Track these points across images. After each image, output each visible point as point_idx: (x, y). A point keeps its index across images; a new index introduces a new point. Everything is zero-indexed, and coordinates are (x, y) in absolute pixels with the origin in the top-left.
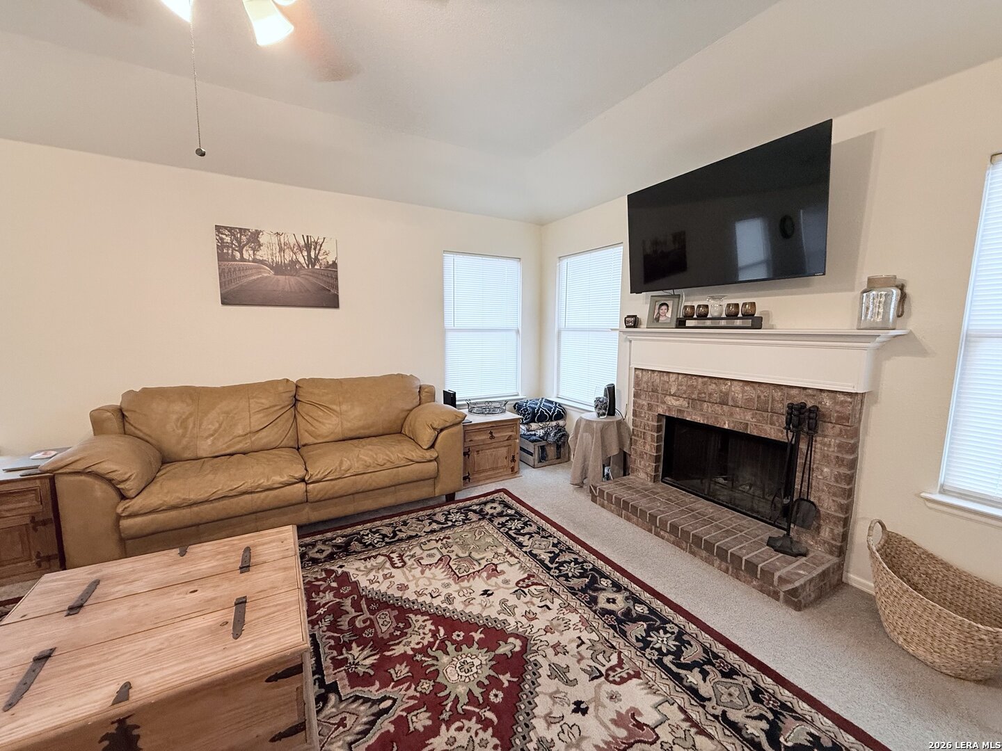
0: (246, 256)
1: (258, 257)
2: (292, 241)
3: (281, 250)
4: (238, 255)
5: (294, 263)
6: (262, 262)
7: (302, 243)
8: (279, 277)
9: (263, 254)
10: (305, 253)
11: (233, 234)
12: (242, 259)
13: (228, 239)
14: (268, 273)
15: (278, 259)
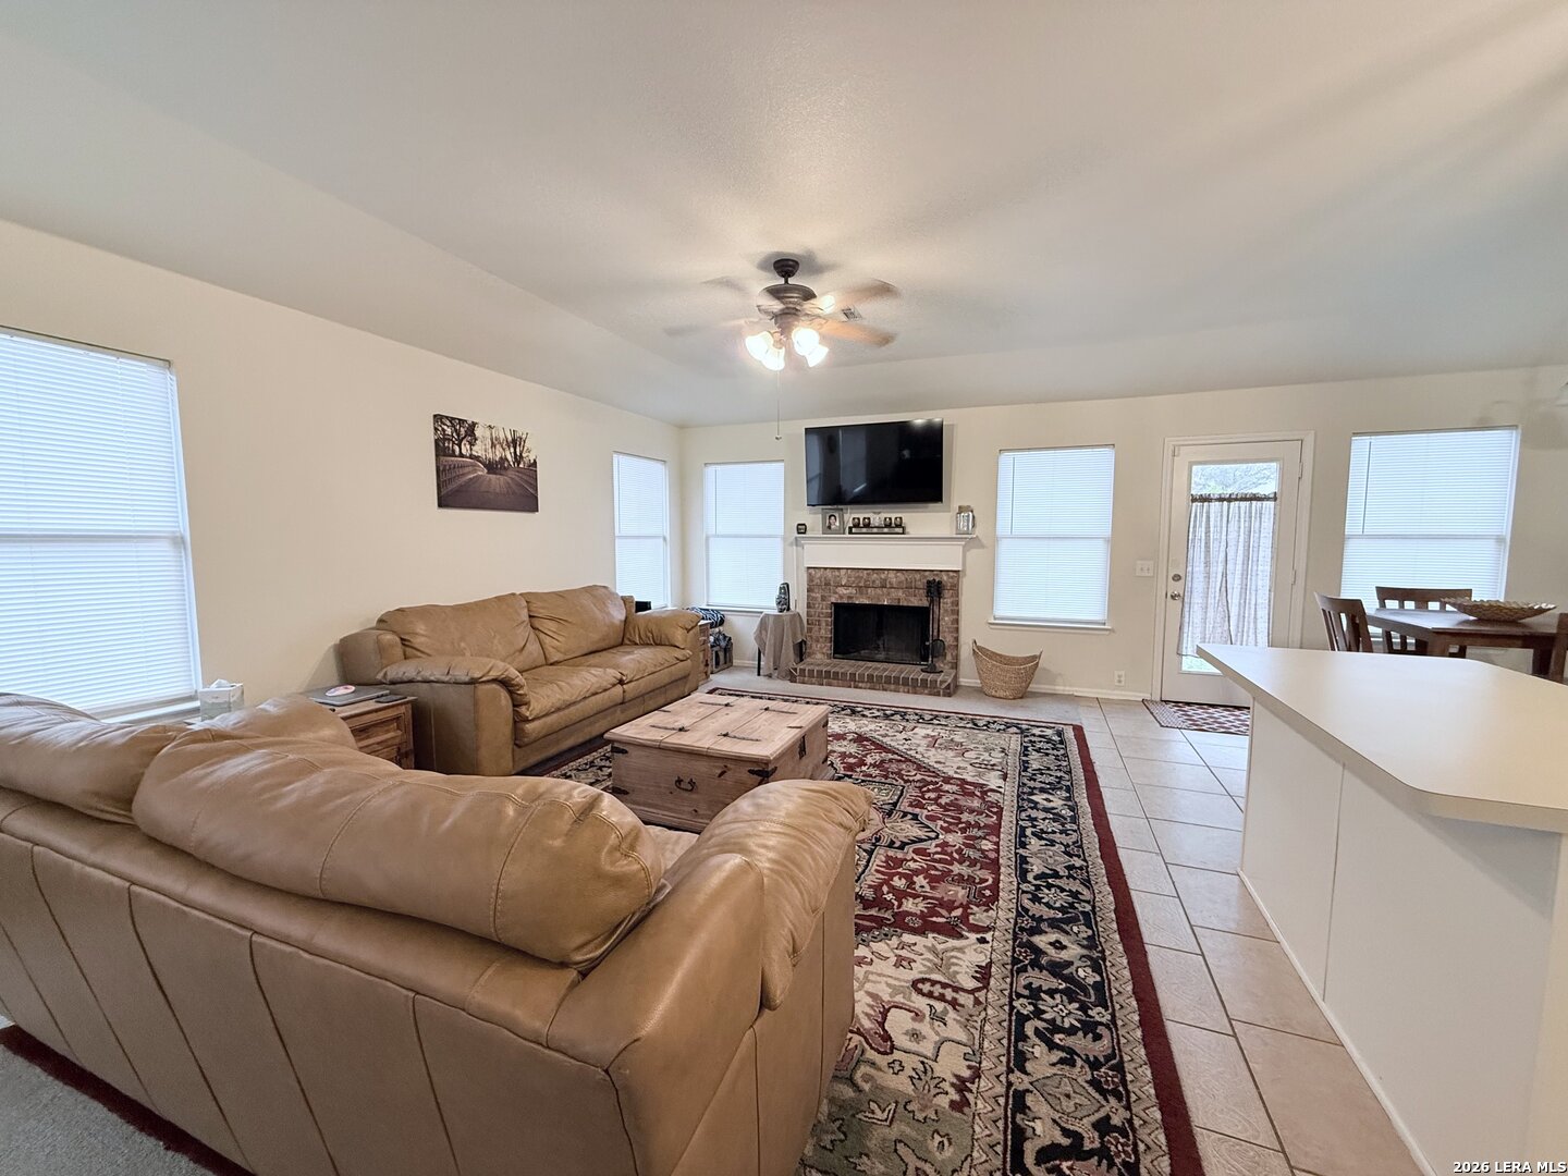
0: (464, 452)
1: (474, 453)
2: (502, 436)
3: (493, 445)
4: (457, 448)
5: (503, 459)
6: (477, 458)
7: (510, 439)
8: (492, 476)
9: (478, 450)
10: (512, 450)
11: (453, 426)
12: (461, 455)
13: (449, 431)
14: (482, 471)
15: (490, 456)
